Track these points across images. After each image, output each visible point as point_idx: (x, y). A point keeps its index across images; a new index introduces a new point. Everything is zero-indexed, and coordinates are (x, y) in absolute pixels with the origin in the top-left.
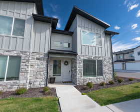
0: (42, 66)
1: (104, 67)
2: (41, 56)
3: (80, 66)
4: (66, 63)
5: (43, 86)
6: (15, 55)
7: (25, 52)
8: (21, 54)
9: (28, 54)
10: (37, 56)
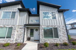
0: (22, 32)
1: (59, 32)
2: (22, 27)
3: (42, 32)
4: (37, 30)
5: (22, 42)
6: (11, 27)
7: (14, 25)
8: (13, 26)
9: (15, 26)
10: (20, 27)
